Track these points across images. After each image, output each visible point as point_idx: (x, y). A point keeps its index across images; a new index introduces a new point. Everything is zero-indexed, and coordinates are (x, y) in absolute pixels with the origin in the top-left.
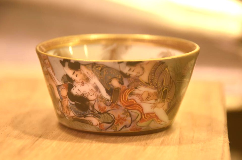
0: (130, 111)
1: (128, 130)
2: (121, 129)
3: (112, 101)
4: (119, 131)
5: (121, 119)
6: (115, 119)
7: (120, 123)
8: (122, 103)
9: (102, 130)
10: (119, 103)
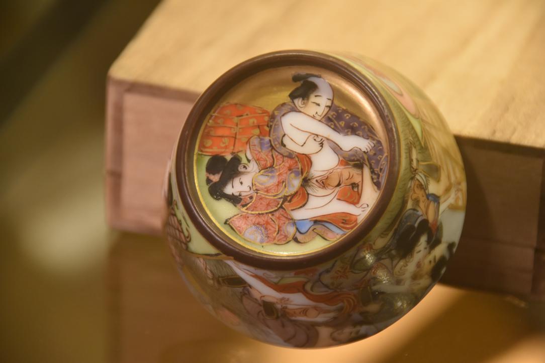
0: (330, 291)
1: (321, 268)
2: (333, 265)
3: (369, 288)
4: (336, 261)
5: (341, 276)
6: (352, 272)
7: (340, 272)
8: (350, 294)
9: (364, 243)
10: (355, 292)
